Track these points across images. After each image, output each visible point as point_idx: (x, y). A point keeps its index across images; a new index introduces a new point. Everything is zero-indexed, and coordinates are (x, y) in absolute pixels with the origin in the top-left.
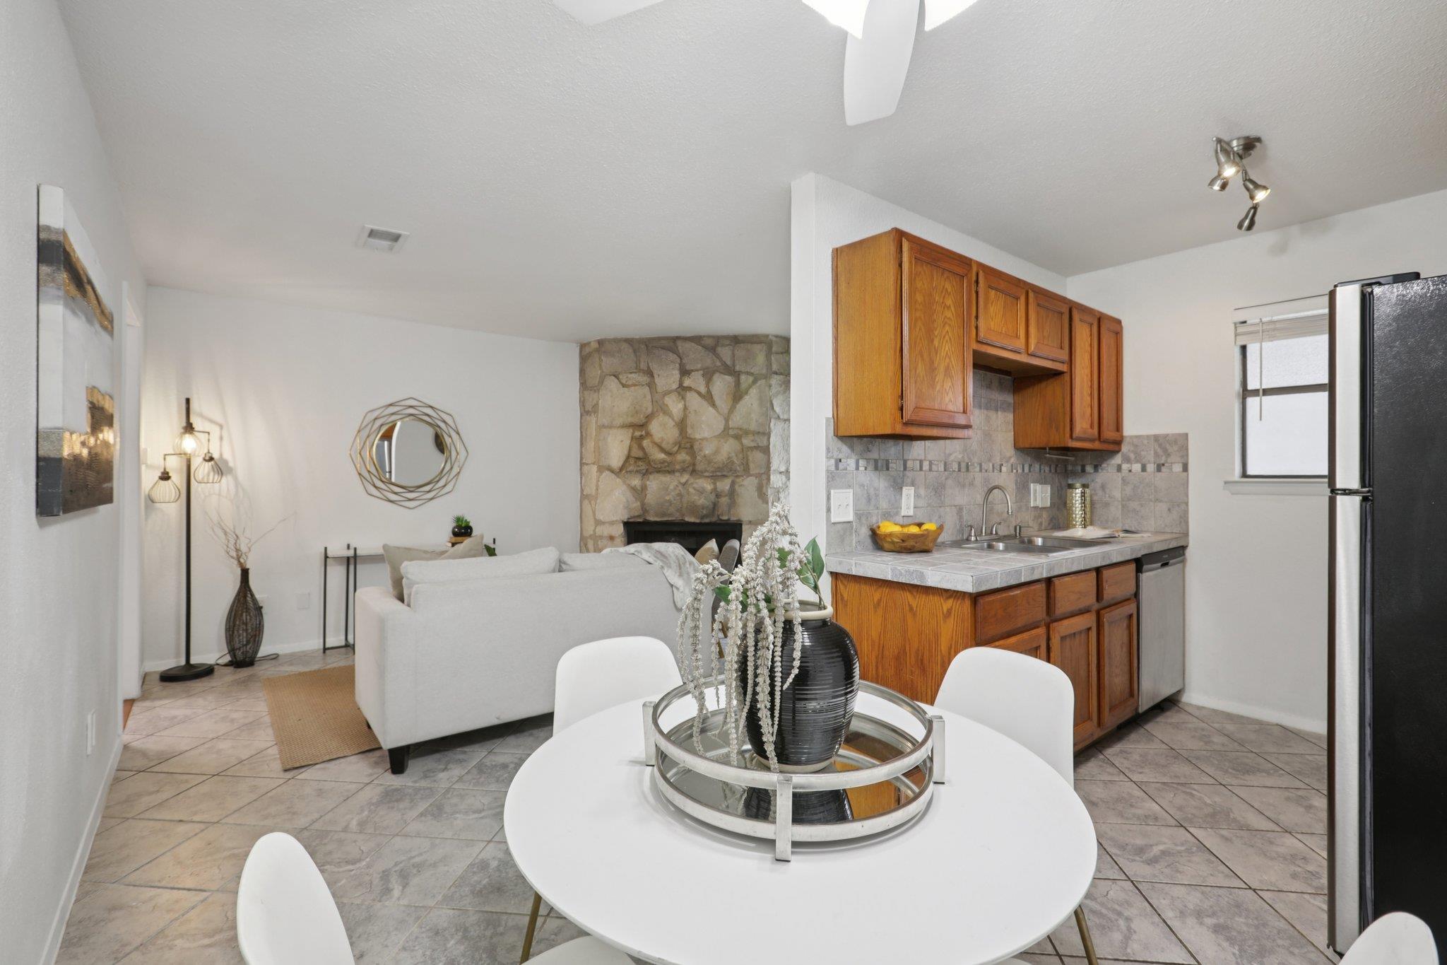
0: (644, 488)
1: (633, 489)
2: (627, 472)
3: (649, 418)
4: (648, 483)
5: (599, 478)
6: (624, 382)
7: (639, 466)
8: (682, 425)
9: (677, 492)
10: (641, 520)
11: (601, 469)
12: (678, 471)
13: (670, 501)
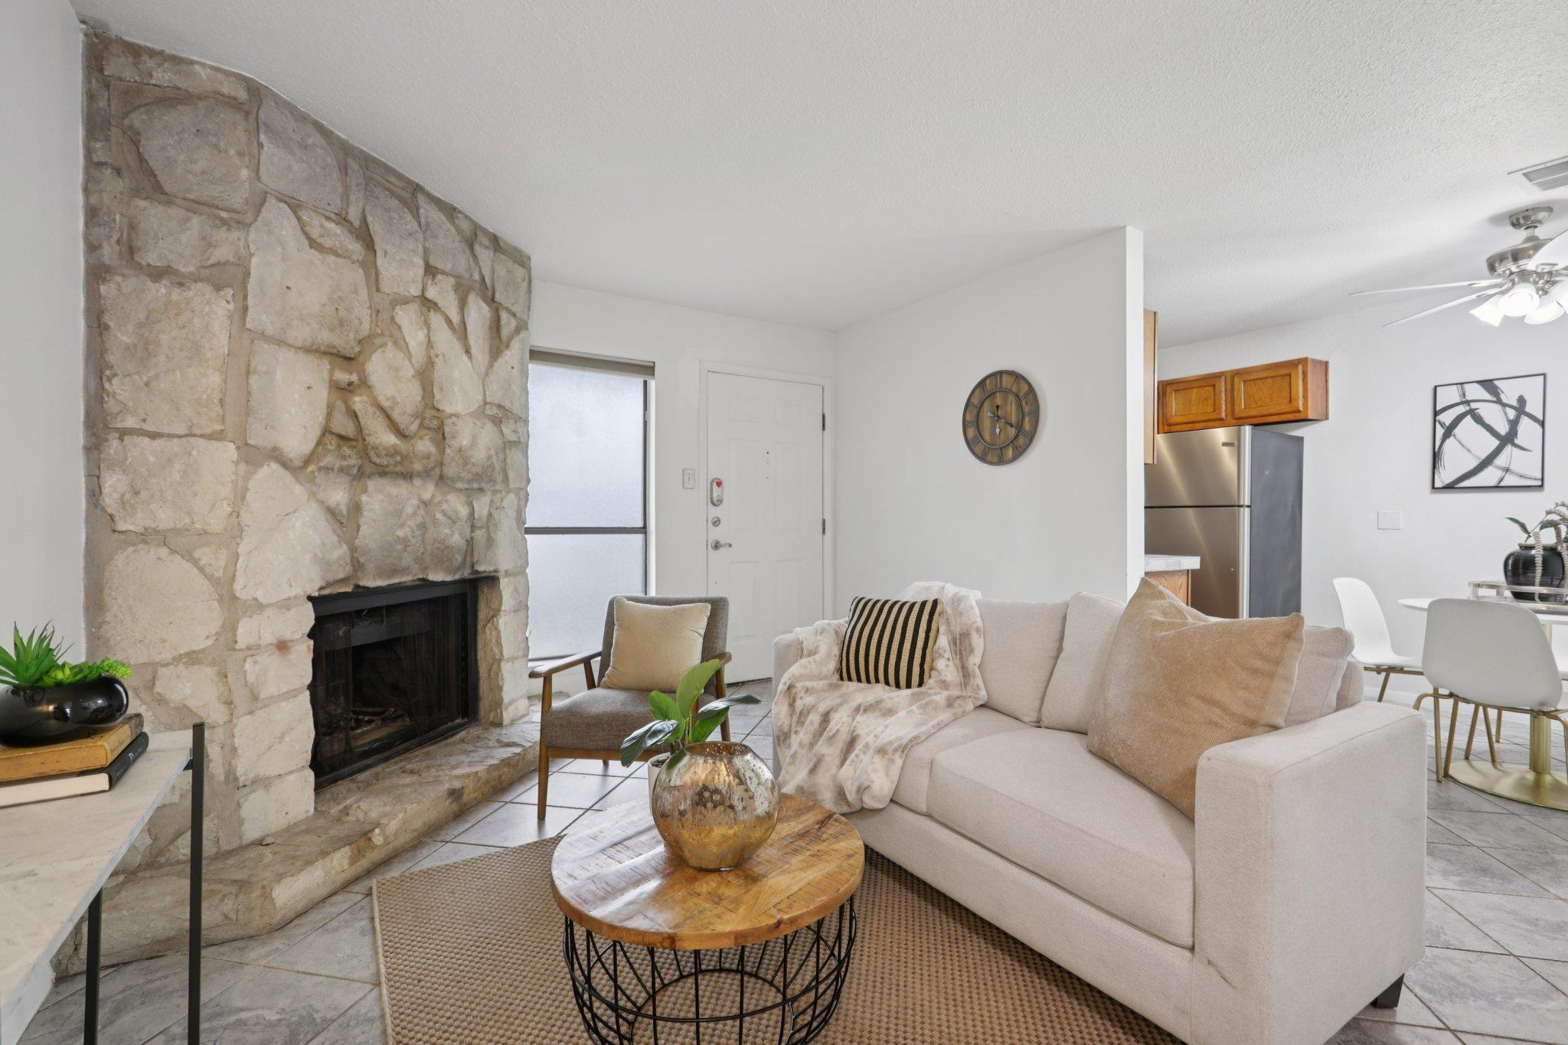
0: (356, 508)
1: (332, 512)
2: (320, 469)
3: (367, 344)
4: (364, 498)
5: (246, 480)
6: (315, 233)
7: (344, 458)
8: (426, 376)
9: (419, 520)
10: (349, 589)
11: (252, 456)
12: (419, 475)
13: (405, 542)
